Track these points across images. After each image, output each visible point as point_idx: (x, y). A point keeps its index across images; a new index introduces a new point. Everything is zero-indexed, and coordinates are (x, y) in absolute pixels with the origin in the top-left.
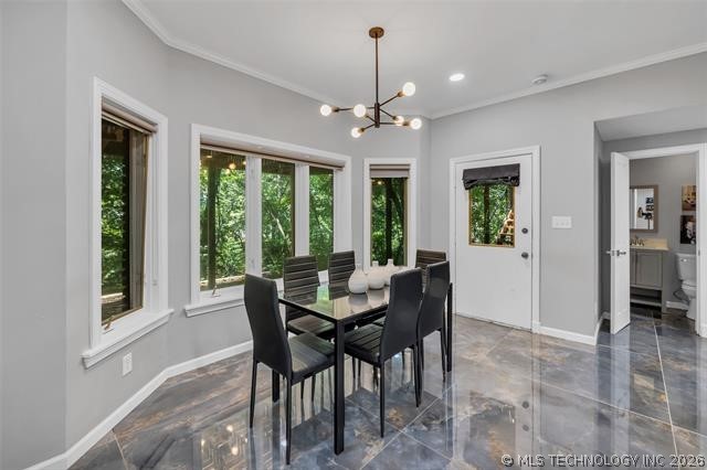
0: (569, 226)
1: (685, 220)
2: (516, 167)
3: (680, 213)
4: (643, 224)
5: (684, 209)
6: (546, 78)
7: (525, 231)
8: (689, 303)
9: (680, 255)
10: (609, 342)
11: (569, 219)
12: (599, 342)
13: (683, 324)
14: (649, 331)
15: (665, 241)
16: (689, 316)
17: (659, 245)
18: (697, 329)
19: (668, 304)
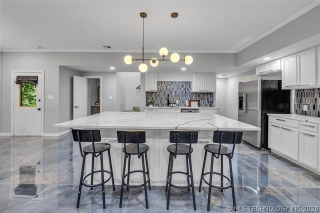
0: (52, 99)
2: (37, 77)
6: (40, 48)
7: (40, 100)
11: (52, 96)
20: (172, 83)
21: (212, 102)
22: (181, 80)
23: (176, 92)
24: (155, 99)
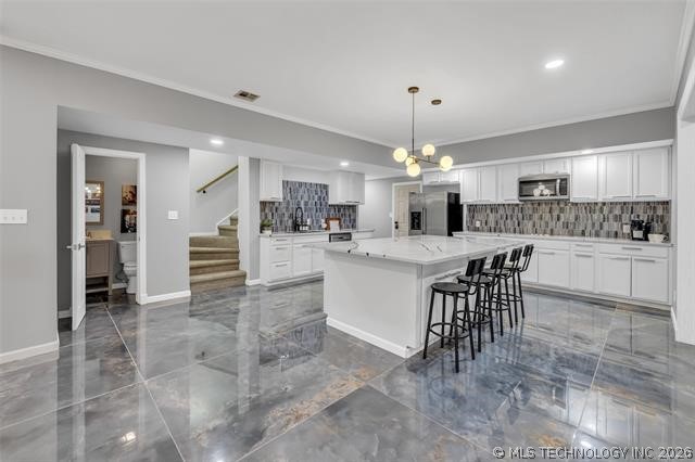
0: (25, 221)
1: (125, 213)
3: (121, 207)
4: (96, 217)
5: (124, 204)
8: (127, 281)
9: (122, 243)
10: (70, 340)
11: (25, 212)
12: (61, 345)
13: (125, 300)
14: (103, 315)
15: (109, 232)
16: (129, 291)
17: (104, 235)
18: (137, 300)
19: (114, 286)
20: (301, 184)
21: (355, 220)
22: (314, 181)
23: (306, 204)
24: (270, 217)
